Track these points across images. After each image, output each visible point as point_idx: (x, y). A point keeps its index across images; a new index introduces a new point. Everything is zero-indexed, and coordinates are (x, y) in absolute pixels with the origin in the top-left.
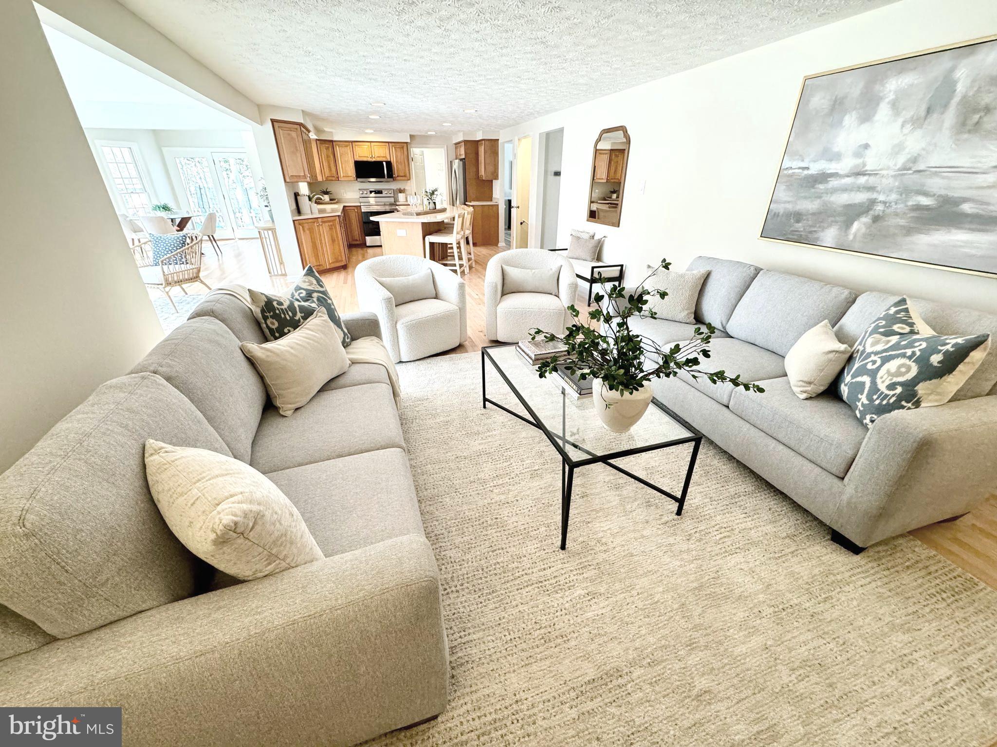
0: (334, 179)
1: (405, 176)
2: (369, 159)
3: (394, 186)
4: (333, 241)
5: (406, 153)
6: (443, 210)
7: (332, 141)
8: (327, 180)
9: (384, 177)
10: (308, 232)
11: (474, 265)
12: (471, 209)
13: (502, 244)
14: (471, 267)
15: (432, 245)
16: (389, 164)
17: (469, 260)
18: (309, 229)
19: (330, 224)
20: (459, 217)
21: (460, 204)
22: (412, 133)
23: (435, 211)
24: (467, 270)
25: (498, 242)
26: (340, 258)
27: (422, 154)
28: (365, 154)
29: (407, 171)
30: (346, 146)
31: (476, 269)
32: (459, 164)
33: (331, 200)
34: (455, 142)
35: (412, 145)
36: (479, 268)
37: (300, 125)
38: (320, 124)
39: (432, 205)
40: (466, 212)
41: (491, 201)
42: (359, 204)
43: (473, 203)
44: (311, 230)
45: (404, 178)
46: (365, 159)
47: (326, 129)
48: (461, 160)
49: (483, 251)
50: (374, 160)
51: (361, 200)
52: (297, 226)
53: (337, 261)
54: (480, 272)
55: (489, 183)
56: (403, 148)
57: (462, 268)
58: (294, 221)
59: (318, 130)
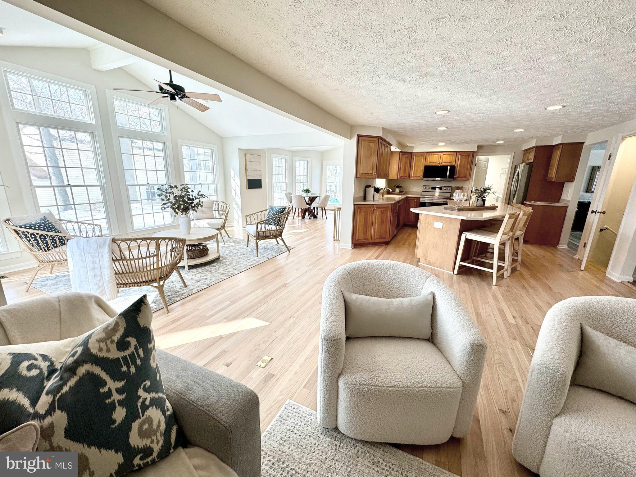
0: (406, 178)
1: (465, 177)
2: (437, 164)
3: (453, 184)
4: (382, 222)
5: (470, 159)
6: (494, 208)
7: (412, 153)
8: (400, 178)
9: (445, 177)
10: (363, 214)
11: (519, 268)
12: (530, 210)
13: (563, 246)
14: (514, 270)
15: (469, 242)
16: (453, 168)
17: (514, 261)
18: (365, 212)
19: (383, 209)
20: (510, 218)
21: (517, 203)
22: (480, 144)
23: (483, 207)
24: (507, 274)
25: (558, 243)
26: (384, 236)
27: (487, 161)
28: (434, 161)
29: (468, 173)
30: (422, 156)
31: (521, 274)
32: (524, 168)
33: (400, 192)
34: (523, 149)
35: (479, 154)
36: (525, 272)
37: (380, 138)
38: (402, 140)
39: (480, 202)
40: (522, 213)
41: (558, 202)
42: (419, 196)
43: (533, 203)
44: (366, 213)
45: (463, 179)
46: (434, 164)
47: (408, 145)
48: (529, 164)
49: (534, 251)
50: (441, 165)
51: (423, 193)
52: (356, 209)
53: (381, 238)
54: (524, 279)
55: (560, 186)
56: (469, 155)
57: (502, 271)
58: (355, 205)
59: (400, 145)
